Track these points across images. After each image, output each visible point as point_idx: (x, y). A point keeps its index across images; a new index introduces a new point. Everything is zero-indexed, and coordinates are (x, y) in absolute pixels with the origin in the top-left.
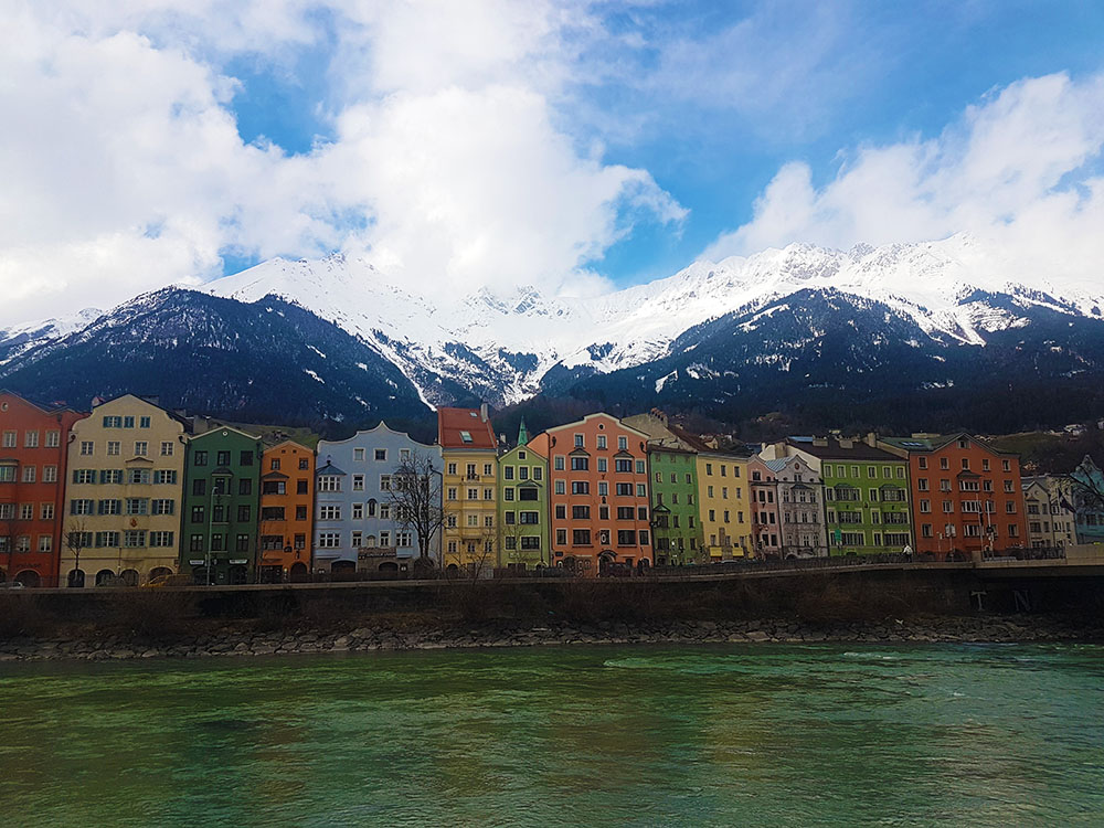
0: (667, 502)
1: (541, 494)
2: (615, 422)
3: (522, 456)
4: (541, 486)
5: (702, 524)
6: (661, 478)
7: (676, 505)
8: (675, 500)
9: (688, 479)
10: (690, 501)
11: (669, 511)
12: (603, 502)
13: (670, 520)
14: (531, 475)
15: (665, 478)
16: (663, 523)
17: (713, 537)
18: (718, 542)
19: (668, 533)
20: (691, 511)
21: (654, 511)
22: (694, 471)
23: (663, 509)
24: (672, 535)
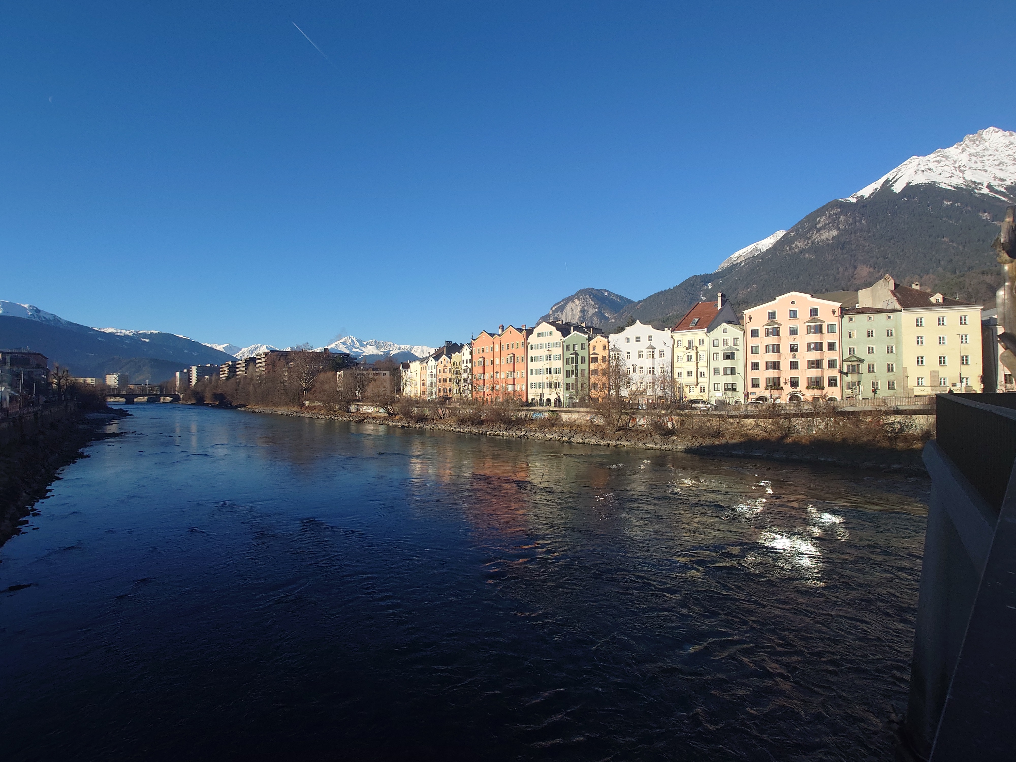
0: (860, 352)
1: (739, 355)
2: (806, 298)
3: (724, 331)
4: (739, 350)
5: (905, 370)
6: (855, 334)
7: (871, 355)
8: (870, 351)
9: (889, 333)
10: (890, 350)
11: (862, 361)
12: (794, 357)
13: (864, 368)
14: (731, 344)
15: (860, 335)
16: (854, 369)
17: (921, 379)
18: (927, 383)
19: (858, 378)
20: (891, 359)
21: (844, 361)
22: (898, 327)
23: (854, 359)
24: (864, 379)
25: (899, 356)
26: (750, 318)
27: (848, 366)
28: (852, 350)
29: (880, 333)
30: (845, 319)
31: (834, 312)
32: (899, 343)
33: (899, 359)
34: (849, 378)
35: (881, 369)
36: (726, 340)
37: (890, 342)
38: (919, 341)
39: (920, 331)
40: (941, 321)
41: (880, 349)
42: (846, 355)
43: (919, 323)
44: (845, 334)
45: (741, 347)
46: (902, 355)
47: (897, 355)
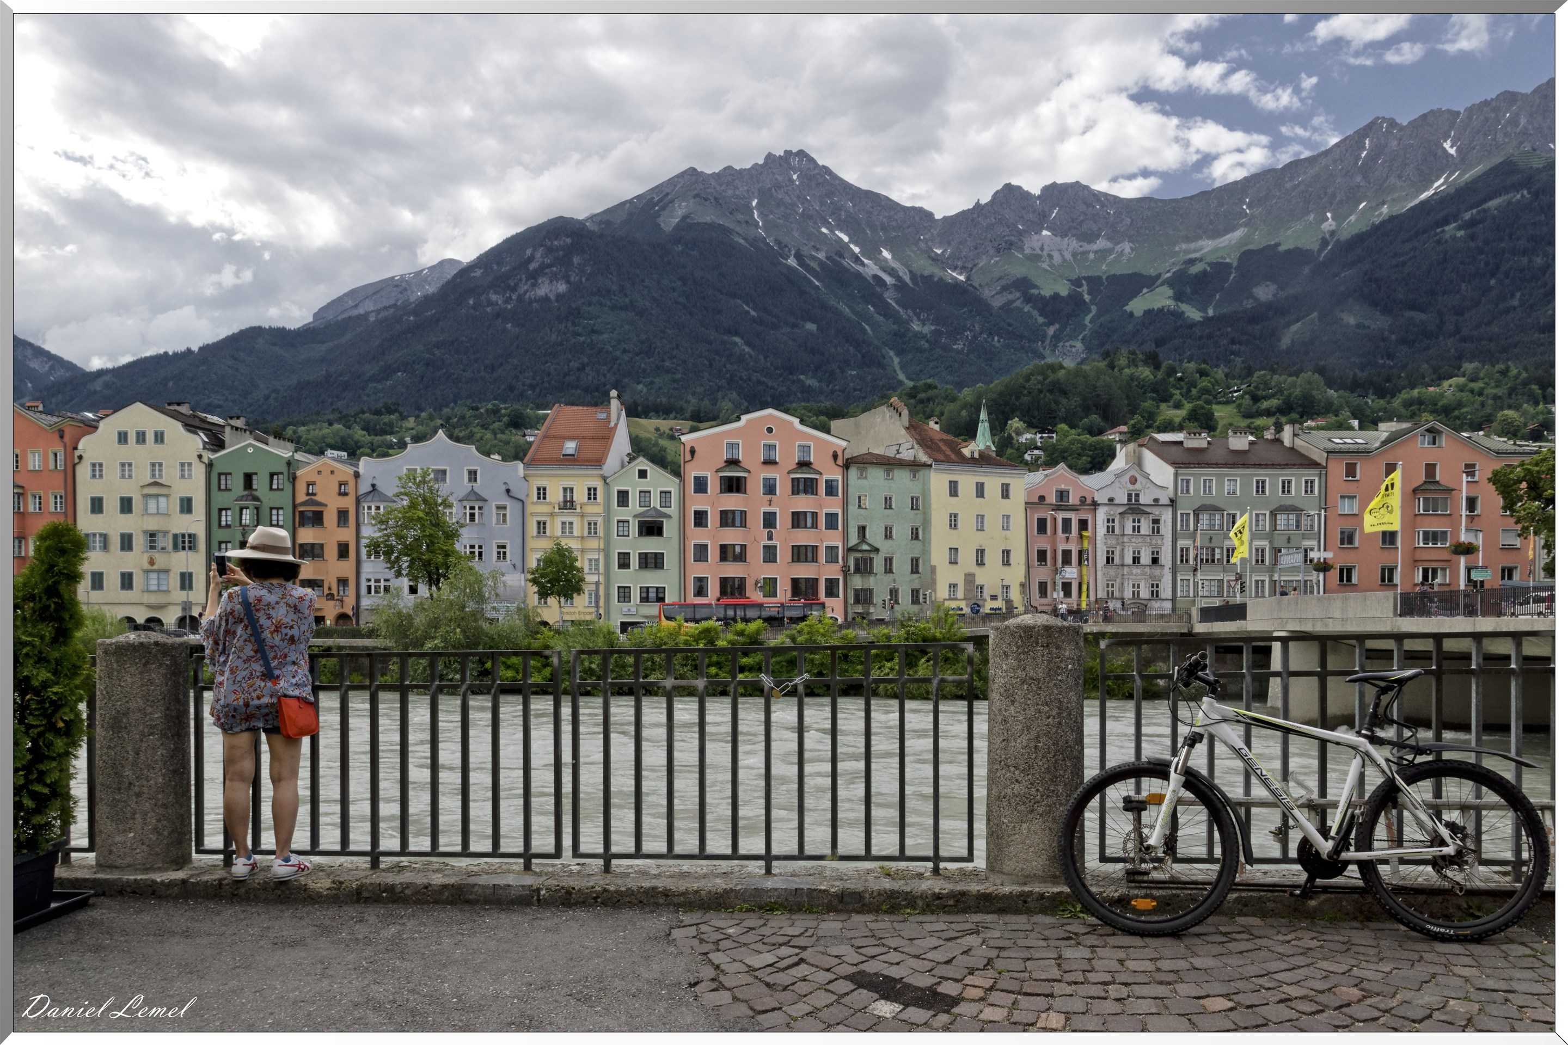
0: (875, 536)
1: (670, 528)
2: (791, 423)
3: (643, 475)
4: (669, 517)
5: (933, 569)
6: (866, 502)
7: (890, 541)
8: (888, 534)
9: (914, 504)
10: (915, 535)
11: (877, 550)
12: (770, 538)
13: (878, 563)
14: (655, 502)
15: (873, 503)
16: (864, 567)
17: (953, 586)
18: (960, 593)
19: (871, 582)
20: (916, 549)
21: (850, 550)
22: (926, 492)
23: (865, 547)
24: (879, 584)
25: (926, 544)
26: (693, 452)
27: (857, 560)
28: (862, 530)
29: (901, 502)
30: (853, 472)
31: (835, 456)
32: (926, 522)
33: (926, 550)
34: (857, 582)
35: (902, 566)
36: (645, 493)
37: (916, 519)
38: (953, 521)
39: (954, 505)
40: (980, 490)
41: (902, 532)
42: (853, 540)
43: (953, 489)
44: (853, 500)
45: (673, 510)
46: (930, 543)
47: (924, 542)
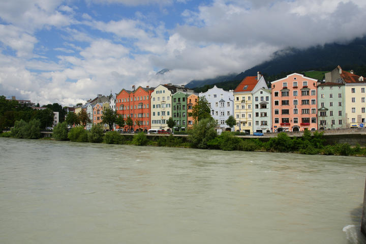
0: (327, 105)
1: (268, 106)
2: (301, 76)
3: (261, 93)
5: (346, 114)
6: (324, 96)
7: (332, 107)
8: (331, 104)
9: (340, 96)
10: (340, 104)
11: (327, 110)
12: (296, 107)
13: (328, 113)
14: (265, 99)
15: (326, 96)
16: (323, 114)
17: (353, 119)
18: (356, 121)
19: (325, 118)
20: (340, 109)
21: (319, 110)
22: (344, 93)
23: (323, 109)
24: (328, 119)
25: (344, 107)
26: (274, 86)
27: (321, 112)
28: (322, 104)
29: (336, 96)
30: (320, 88)
31: (314, 84)
32: (344, 101)
33: (344, 109)
34: (321, 118)
35: (336, 114)
36: (262, 97)
37: (340, 100)
38: (353, 100)
39: (353, 95)
40: (363, 90)
41: (336, 104)
42: (320, 107)
43: (353, 90)
44: (320, 96)
45: (269, 101)
46: (345, 107)
47: (343, 106)
